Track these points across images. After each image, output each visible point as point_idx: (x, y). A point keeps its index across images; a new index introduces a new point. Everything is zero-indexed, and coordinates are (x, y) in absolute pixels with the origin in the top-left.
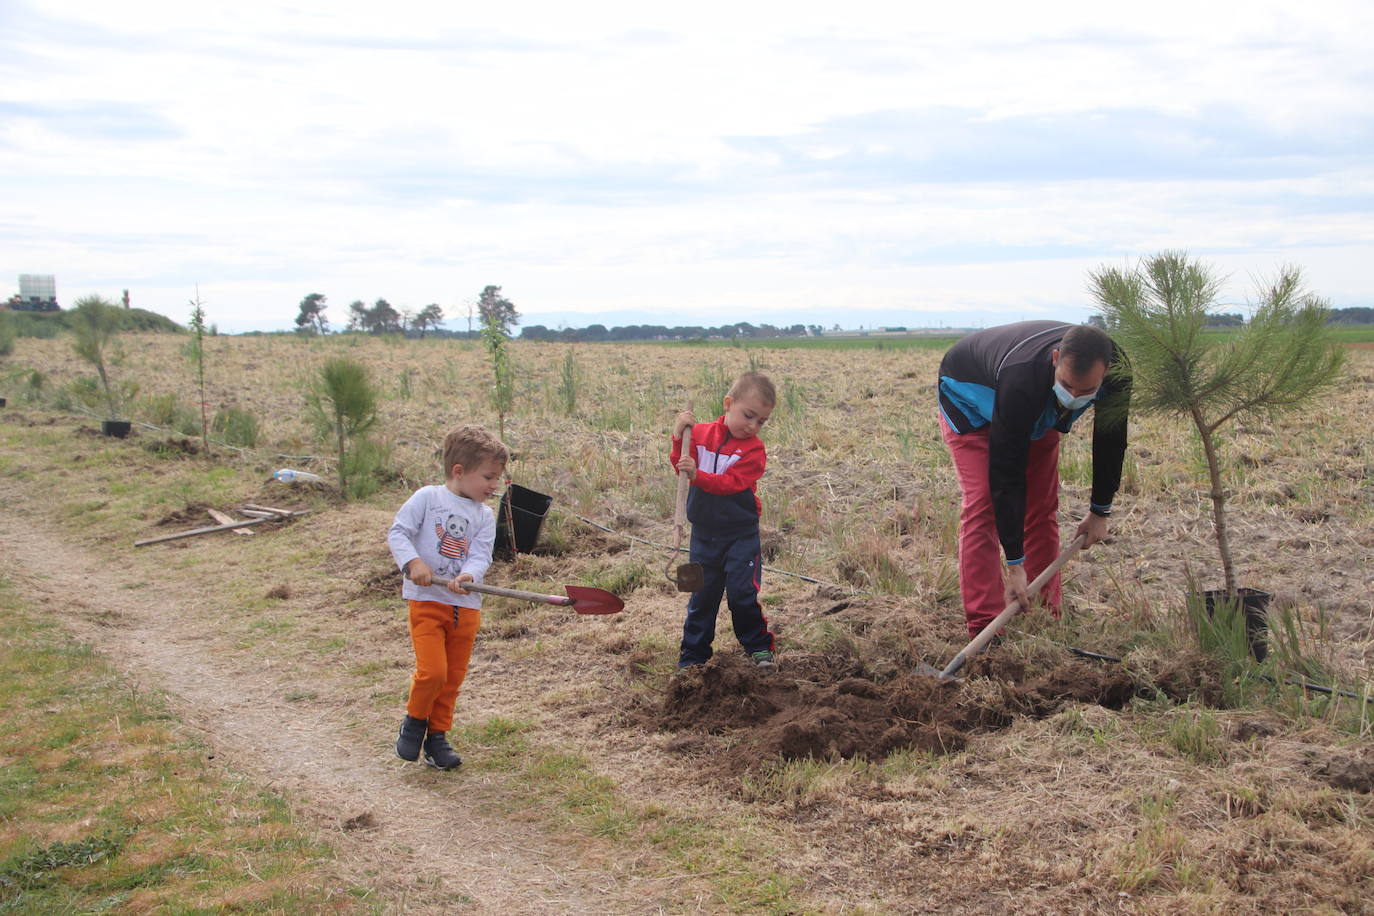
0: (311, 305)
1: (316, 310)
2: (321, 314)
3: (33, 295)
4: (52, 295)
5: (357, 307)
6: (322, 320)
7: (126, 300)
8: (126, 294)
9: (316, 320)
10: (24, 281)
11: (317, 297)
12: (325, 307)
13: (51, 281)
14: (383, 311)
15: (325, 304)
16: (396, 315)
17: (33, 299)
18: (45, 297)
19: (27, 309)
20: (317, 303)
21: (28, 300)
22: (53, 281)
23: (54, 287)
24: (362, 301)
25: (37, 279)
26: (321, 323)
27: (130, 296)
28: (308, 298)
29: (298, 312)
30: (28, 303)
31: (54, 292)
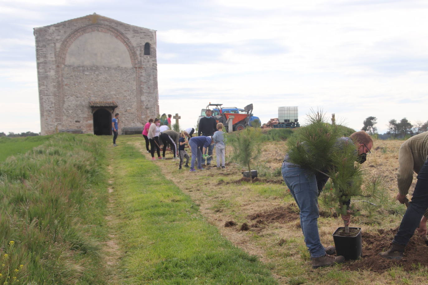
0: (369, 122)
1: (371, 124)
2: (374, 126)
3: (286, 118)
4: (296, 118)
5: (393, 122)
6: (374, 129)
7: (333, 120)
8: (333, 116)
9: (372, 129)
10: (281, 110)
11: (372, 118)
12: (375, 123)
13: (296, 109)
14: (405, 123)
15: (376, 121)
16: (411, 126)
17: (286, 121)
18: (292, 120)
19: (282, 127)
20: (372, 121)
21: (283, 121)
22: (297, 110)
23: (297, 114)
24: (395, 120)
25: (289, 109)
26: (374, 131)
27: (336, 118)
28: (368, 119)
29: (363, 126)
30: (283, 123)
31: (297, 116)
